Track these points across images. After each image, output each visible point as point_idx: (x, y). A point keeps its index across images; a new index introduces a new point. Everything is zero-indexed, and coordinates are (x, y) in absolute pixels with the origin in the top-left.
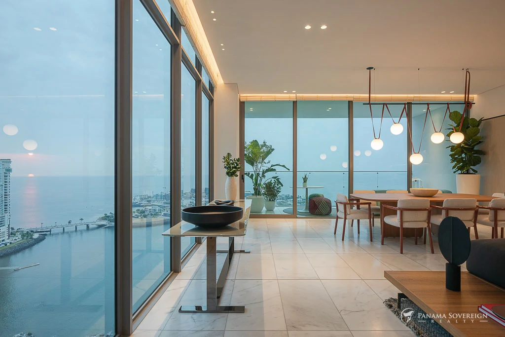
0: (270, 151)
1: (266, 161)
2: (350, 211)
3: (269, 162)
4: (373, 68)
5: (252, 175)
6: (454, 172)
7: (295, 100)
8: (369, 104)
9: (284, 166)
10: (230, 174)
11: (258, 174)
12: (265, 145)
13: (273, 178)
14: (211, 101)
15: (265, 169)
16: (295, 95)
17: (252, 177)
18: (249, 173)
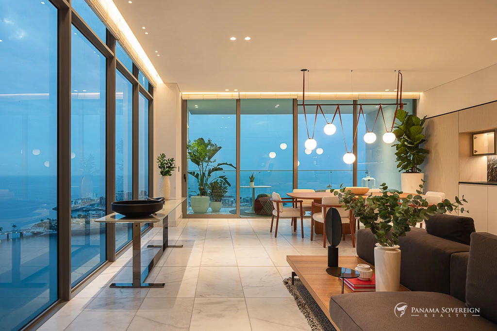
0: (217, 149)
1: (212, 160)
2: (282, 209)
3: (215, 161)
4: (306, 70)
5: (198, 174)
6: (400, 171)
7: (238, 98)
8: (303, 105)
9: (231, 165)
10: (163, 173)
11: (204, 174)
12: (209, 143)
13: (220, 177)
14: (150, 101)
15: (211, 168)
16: (238, 93)
17: (197, 176)
18: (194, 173)
